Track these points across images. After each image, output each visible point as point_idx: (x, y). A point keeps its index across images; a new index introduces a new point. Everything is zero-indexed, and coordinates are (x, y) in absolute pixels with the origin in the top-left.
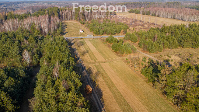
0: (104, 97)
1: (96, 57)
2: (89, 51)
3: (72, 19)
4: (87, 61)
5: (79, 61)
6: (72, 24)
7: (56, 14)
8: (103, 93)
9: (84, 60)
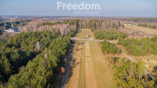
0: (71, 78)
1: (86, 53)
2: (83, 49)
3: (86, 28)
4: (77, 55)
5: (71, 54)
6: (85, 31)
7: (75, 23)
8: (73, 76)
9: (76, 54)
